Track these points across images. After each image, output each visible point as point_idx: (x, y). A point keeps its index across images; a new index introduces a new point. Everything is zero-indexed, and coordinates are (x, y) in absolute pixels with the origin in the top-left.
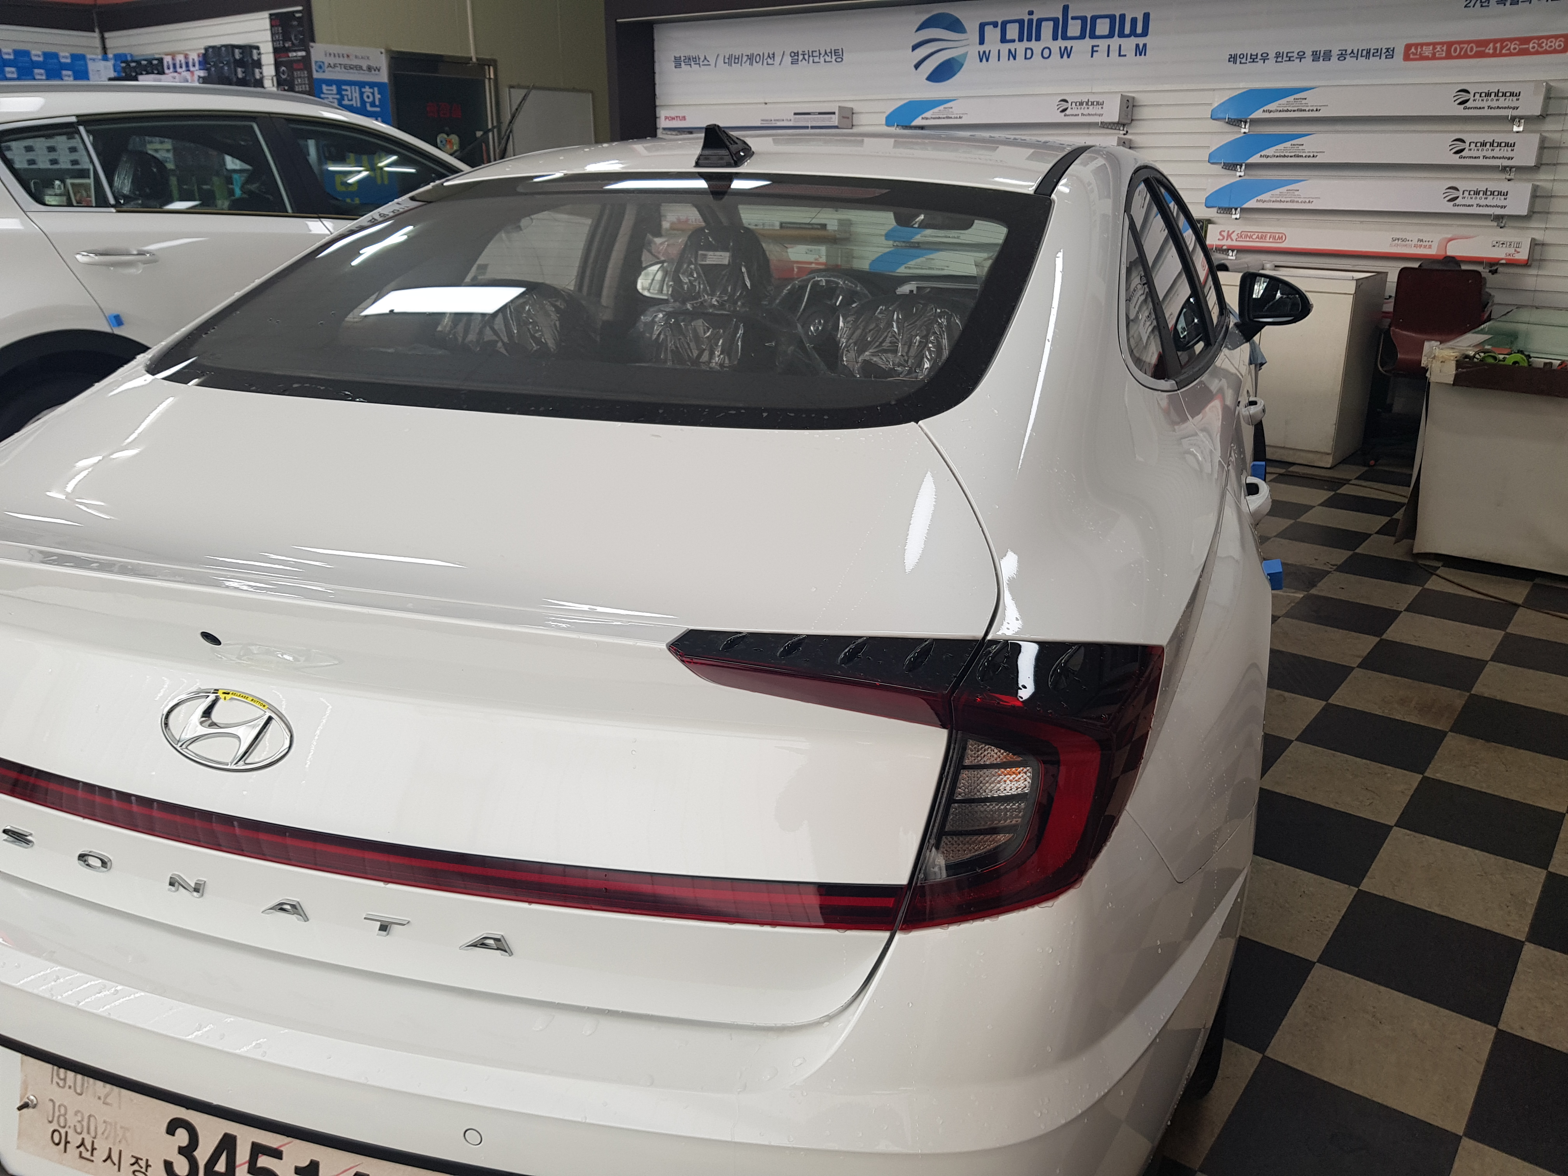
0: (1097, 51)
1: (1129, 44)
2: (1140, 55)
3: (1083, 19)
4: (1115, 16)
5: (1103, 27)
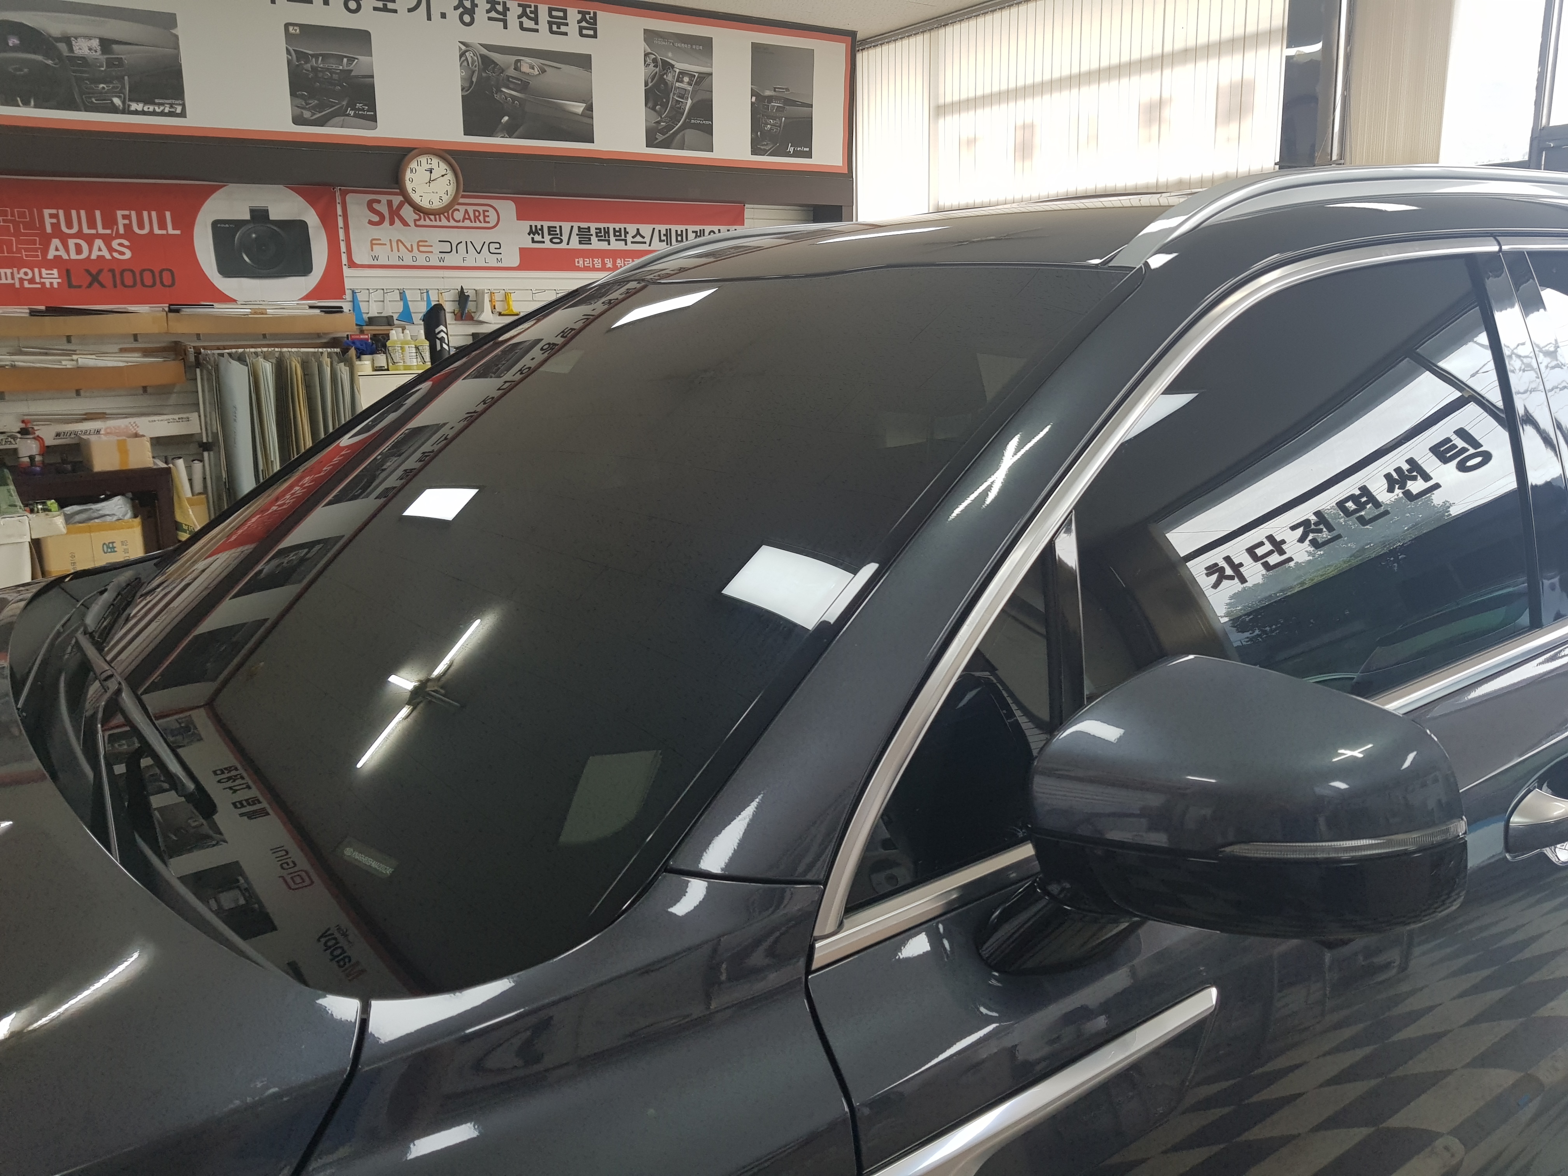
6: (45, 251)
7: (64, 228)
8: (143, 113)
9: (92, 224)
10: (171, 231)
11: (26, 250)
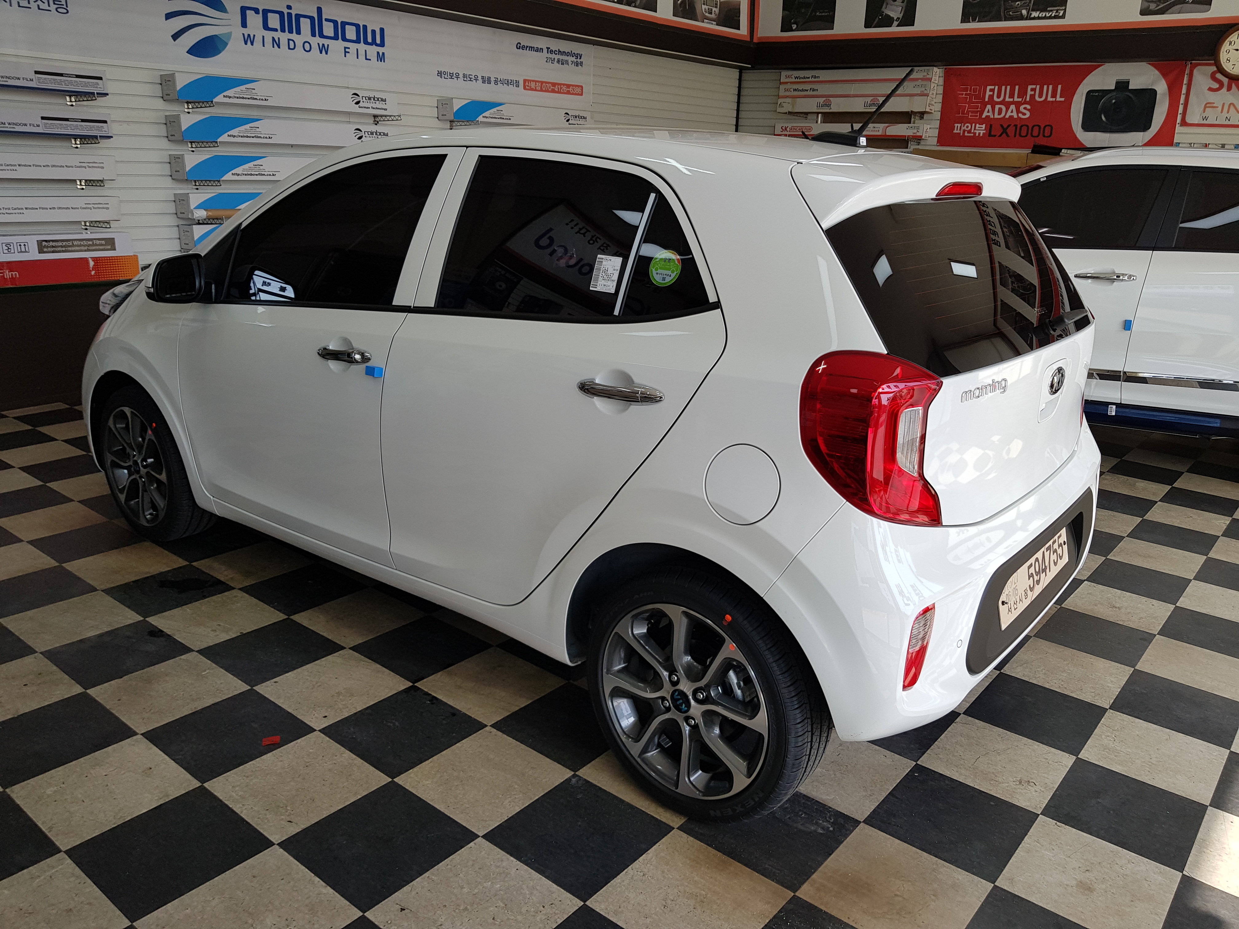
0: (349, 52)
1: (373, 50)
2: (381, 61)
3: (335, 22)
4: (359, 25)
5: (351, 33)
6: (982, 113)
7: (995, 99)
8: (1039, 18)
9: (1012, 95)
10: (1058, 99)
11: (972, 112)
